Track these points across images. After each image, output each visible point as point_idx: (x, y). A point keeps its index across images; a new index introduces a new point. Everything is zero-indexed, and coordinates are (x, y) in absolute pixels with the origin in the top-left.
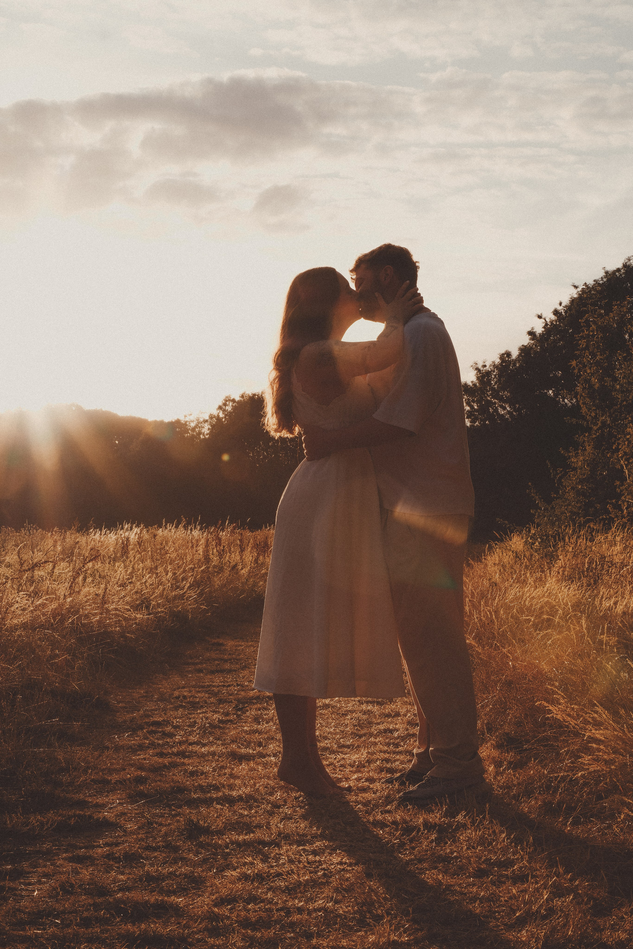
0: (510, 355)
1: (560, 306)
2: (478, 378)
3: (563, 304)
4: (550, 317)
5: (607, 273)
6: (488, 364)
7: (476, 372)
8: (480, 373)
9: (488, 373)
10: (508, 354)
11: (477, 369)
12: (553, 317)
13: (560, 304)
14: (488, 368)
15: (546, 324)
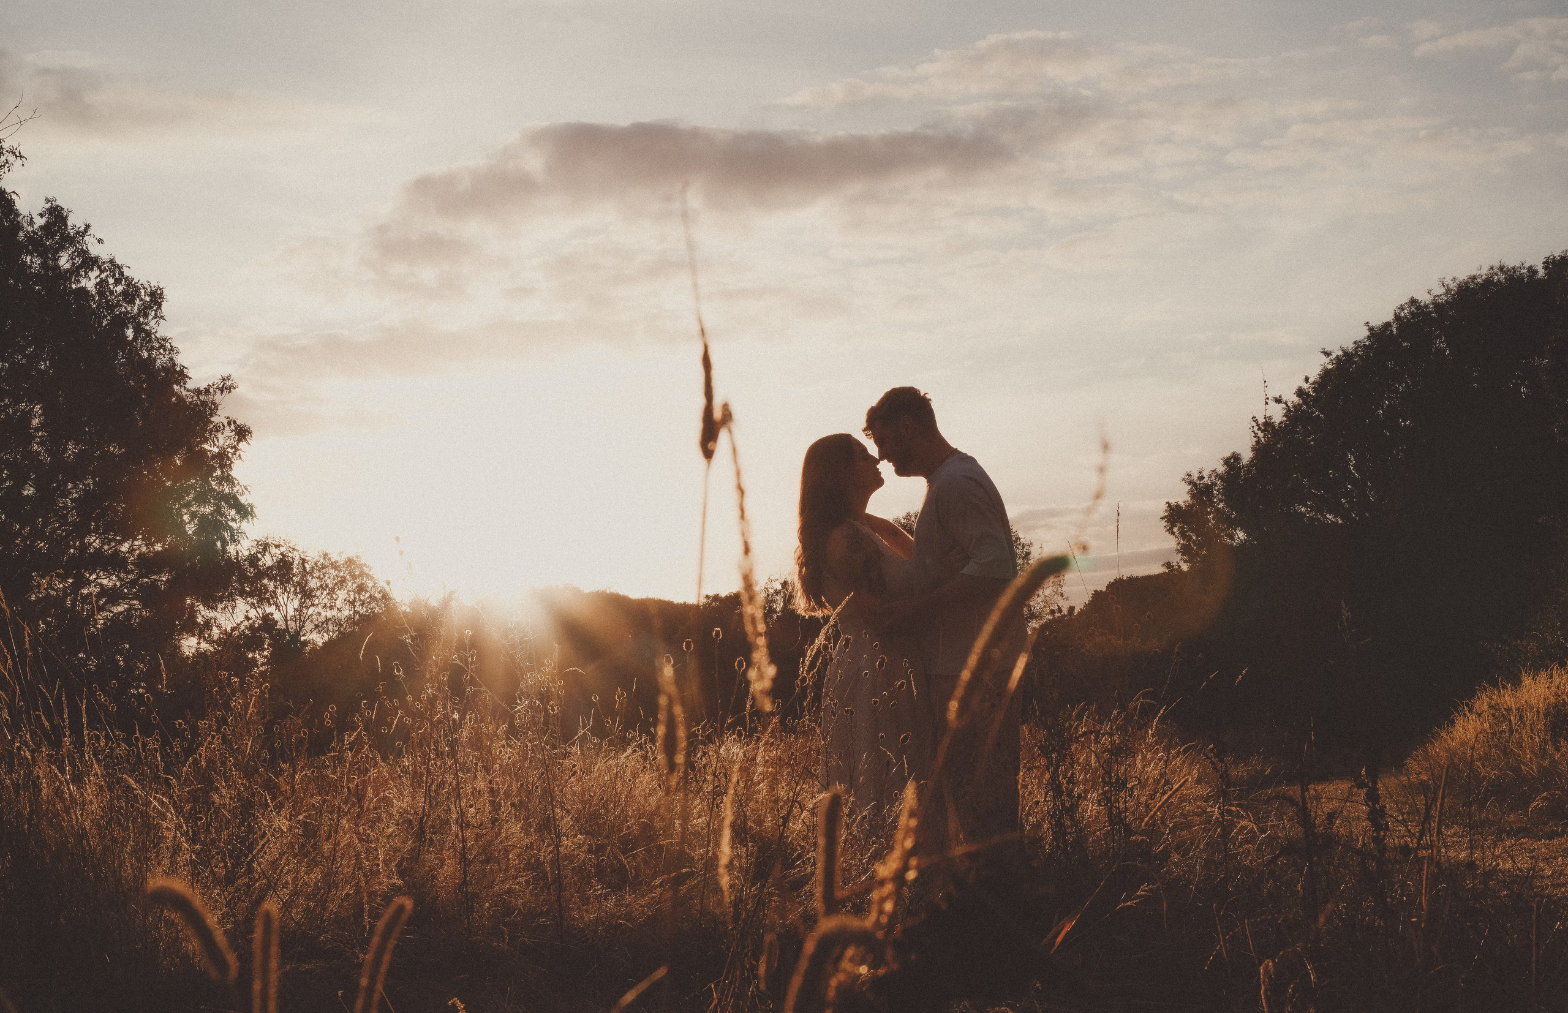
0: (1239, 459)
1: (1307, 383)
2: (1193, 496)
3: (1311, 380)
4: (1292, 398)
5: (1371, 329)
6: (1206, 474)
7: (1190, 487)
8: (1196, 489)
9: (1208, 488)
10: (1236, 457)
11: (1192, 483)
12: (1296, 399)
13: (1307, 380)
14: (1206, 481)
15: (1289, 411)
